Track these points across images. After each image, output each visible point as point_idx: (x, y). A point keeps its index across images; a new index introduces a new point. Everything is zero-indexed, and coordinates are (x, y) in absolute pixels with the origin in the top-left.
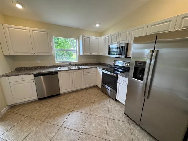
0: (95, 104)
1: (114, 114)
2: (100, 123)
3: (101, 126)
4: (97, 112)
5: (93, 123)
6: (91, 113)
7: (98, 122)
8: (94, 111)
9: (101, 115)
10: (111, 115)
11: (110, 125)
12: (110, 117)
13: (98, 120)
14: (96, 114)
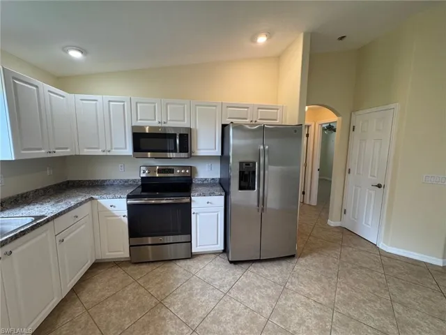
0: (168, 300)
1: (221, 279)
2: (233, 315)
3: (239, 315)
4: (198, 309)
5: (225, 330)
6: (194, 325)
7: (228, 318)
8: (191, 315)
9: (212, 305)
10: (221, 286)
11: (242, 297)
12: (226, 289)
13: (222, 315)
14: (201, 313)
